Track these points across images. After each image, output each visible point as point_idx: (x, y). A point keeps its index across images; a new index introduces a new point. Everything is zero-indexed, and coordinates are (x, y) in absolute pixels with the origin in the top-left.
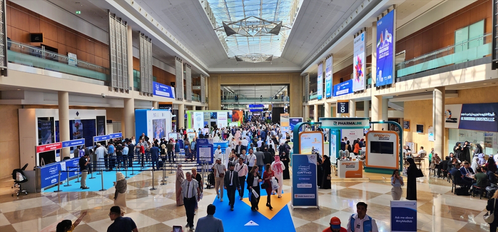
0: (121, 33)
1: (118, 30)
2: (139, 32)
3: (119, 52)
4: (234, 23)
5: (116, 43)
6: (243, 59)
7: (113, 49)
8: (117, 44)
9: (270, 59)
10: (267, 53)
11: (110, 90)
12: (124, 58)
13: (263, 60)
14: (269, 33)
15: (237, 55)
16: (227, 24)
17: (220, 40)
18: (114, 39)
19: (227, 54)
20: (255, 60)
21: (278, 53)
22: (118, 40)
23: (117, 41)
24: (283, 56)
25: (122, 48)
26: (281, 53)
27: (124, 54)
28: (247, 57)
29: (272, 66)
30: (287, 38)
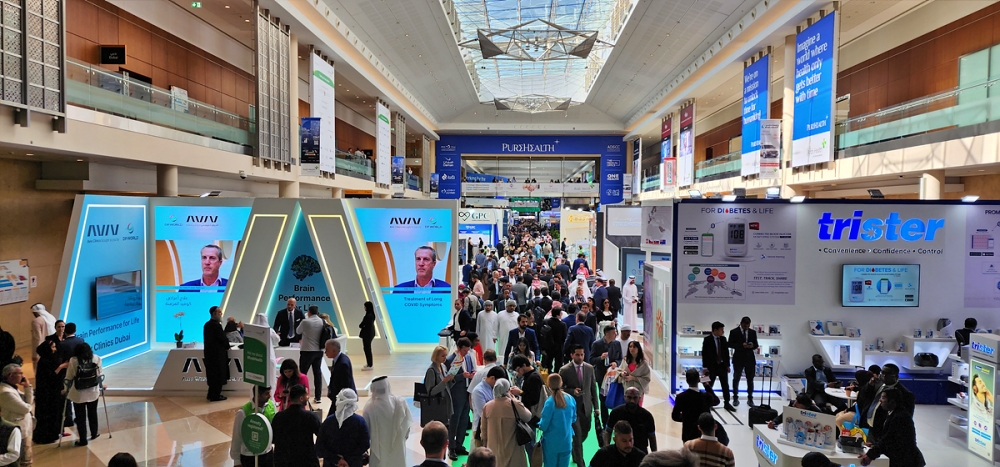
0: (278, 49)
1: (273, 41)
2: (312, 46)
3: (274, 86)
4: (499, 33)
5: (268, 68)
6: (510, 105)
7: (262, 80)
8: (271, 71)
9: (565, 106)
10: (560, 95)
11: (255, 163)
12: (282, 99)
13: (550, 109)
14: (570, 54)
15: (497, 96)
16: (486, 34)
17: (467, 65)
18: (265, 61)
19: (478, 95)
20: (532, 108)
21: (580, 96)
22: (273, 61)
23: (271, 64)
24: (590, 101)
25: (279, 78)
26: (587, 94)
27: (284, 90)
28: (517, 101)
29: (567, 120)
30: (602, 65)
